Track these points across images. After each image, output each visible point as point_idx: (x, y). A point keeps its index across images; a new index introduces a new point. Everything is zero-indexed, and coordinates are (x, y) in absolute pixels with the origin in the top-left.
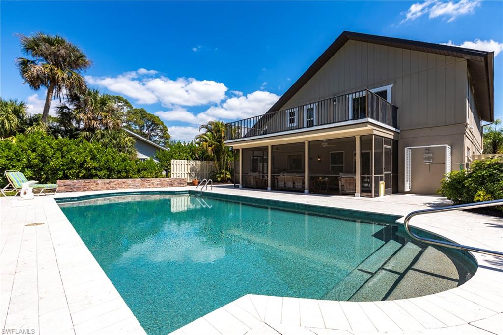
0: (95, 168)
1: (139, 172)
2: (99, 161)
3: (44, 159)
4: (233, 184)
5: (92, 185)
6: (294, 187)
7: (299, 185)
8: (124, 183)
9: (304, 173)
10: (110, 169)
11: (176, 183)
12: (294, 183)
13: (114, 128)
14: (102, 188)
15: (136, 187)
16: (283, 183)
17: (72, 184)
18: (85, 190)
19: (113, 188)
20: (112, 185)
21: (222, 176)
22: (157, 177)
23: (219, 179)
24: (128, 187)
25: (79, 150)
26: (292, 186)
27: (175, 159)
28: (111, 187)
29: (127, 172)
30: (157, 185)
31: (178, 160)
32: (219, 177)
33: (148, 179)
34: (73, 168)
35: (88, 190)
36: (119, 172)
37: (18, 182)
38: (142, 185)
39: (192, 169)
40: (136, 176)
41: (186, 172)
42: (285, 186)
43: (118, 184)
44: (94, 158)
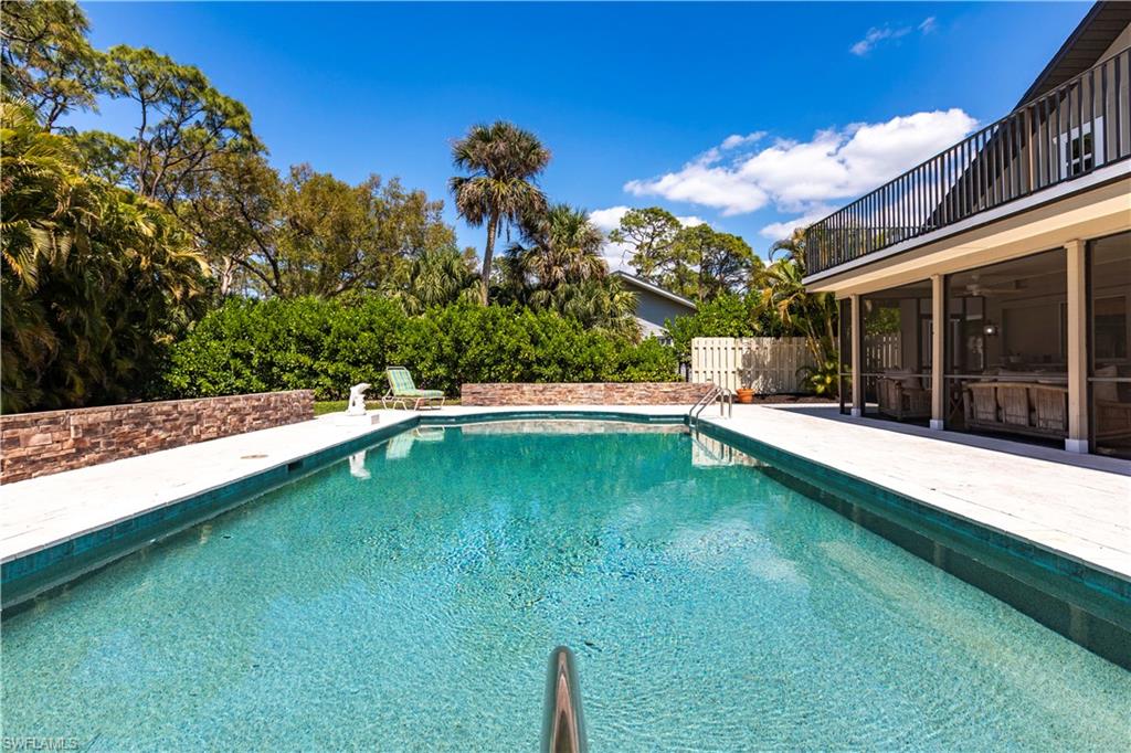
0: (539, 361)
1: (622, 367)
2: (543, 347)
3: (459, 346)
4: (838, 405)
5: (514, 394)
6: (1031, 424)
7: (1047, 416)
8: (570, 391)
9: (1065, 370)
10: (562, 362)
11: (687, 396)
12: (1031, 409)
13: (593, 277)
14: (530, 400)
15: (595, 401)
16: (991, 408)
17: (482, 390)
18: (502, 404)
19: (550, 402)
20: (548, 394)
21: (828, 380)
22: (662, 380)
23: (821, 389)
24: (579, 400)
25: (517, 327)
26: (1023, 421)
27: (707, 336)
28: (545, 399)
29: (596, 369)
30: (640, 398)
32: (819, 382)
33: (619, 385)
34: (502, 360)
35: (507, 404)
36: (580, 368)
37: (398, 385)
38: (608, 399)
39: (747, 359)
40: (616, 377)
41: (731, 368)
42: (998, 419)
43: (560, 393)
44: (535, 341)
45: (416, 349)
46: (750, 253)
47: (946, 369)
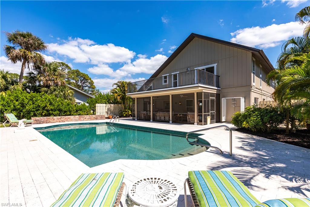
0: (52, 110)
1: (77, 111)
2: (54, 106)
3: (23, 106)
4: (132, 118)
5: (51, 120)
6: (165, 120)
7: (167, 118)
8: (69, 118)
10: (60, 110)
11: (99, 118)
12: (165, 118)
13: (62, 85)
14: (57, 121)
15: (76, 120)
16: (159, 117)
17: (39, 119)
18: (47, 123)
19: (63, 121)
20: (62, 119)
21: (126, 113)
22: (87, 114)
24: (72, 120)
25: (42, 99)
26: (163, 119)
28: (61, 121)
29: (70, 112)
30: (88, 119)
31: (100, 104)
32: (124, 114)
33: (82, 116)
34: (39, 110)
35: (49, 123)
36: (65, 112)
37: (12, 119)
38: (79, 119)
39: (108, 109)
40: (75, 114)
41: (105, 111)
42: (160, 119)
43: (66, 119)
44: (51, 104)
45: (3, 106)
46: (91, 79)
47: (153, 112)
